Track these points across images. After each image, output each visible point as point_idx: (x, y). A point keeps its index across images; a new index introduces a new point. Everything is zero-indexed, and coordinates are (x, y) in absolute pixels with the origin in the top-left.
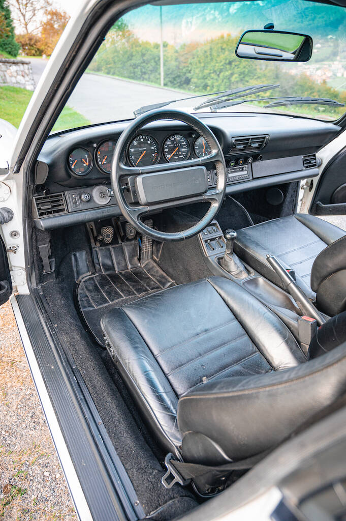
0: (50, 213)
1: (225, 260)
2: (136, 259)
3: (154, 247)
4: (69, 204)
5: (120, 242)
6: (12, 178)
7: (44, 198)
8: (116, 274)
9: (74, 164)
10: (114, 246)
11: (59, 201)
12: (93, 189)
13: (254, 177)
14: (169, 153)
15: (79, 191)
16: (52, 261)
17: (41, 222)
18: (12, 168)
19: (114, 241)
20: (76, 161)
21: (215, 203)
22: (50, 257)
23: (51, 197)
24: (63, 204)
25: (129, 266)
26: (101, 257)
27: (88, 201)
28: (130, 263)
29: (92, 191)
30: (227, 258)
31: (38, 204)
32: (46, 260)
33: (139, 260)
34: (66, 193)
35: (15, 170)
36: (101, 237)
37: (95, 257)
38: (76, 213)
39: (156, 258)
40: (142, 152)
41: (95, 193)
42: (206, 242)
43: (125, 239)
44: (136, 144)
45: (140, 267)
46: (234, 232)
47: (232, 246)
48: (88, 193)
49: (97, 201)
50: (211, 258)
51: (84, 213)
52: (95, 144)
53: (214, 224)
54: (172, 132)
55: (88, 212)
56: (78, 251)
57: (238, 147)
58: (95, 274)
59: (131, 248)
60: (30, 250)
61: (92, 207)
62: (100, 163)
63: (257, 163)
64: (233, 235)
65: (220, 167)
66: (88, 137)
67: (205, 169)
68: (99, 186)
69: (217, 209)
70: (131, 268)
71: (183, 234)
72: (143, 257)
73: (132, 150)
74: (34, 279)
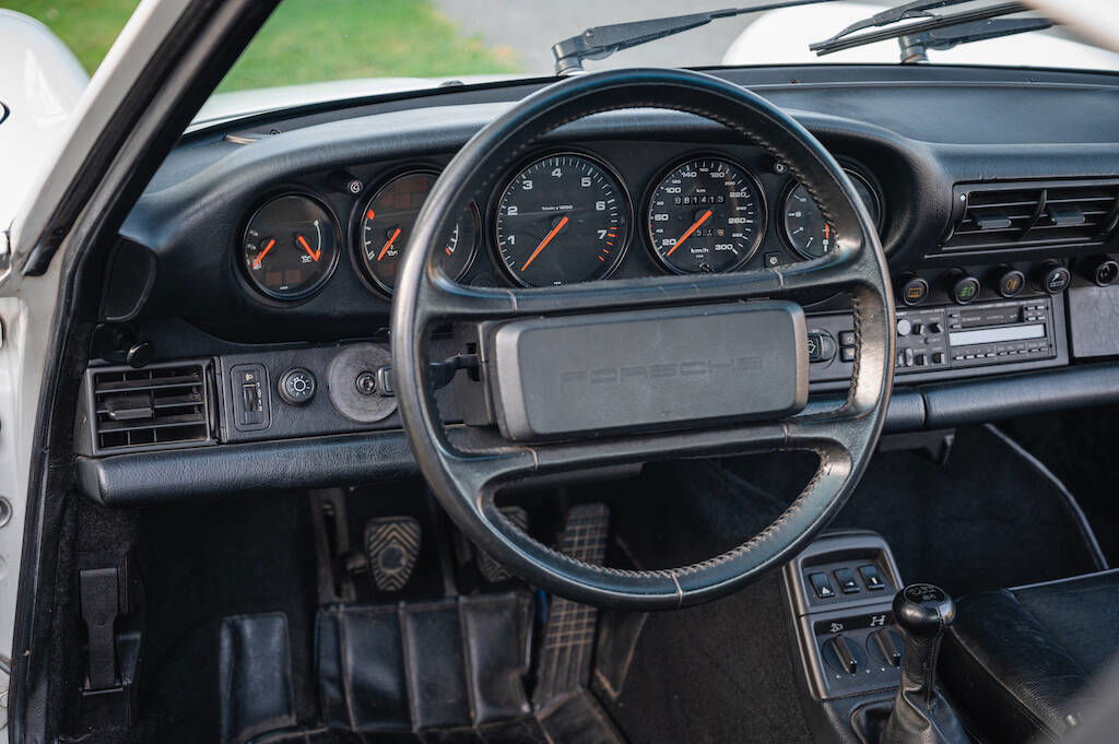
0: (144, 437)
1: (897, 724)
2: (513, 678)
3: (604, 634)
4: (226, 408)
5: (451, 591)
6: (17, 293)
7: (130, 376)
8: (413, 736)
9: (262, 255)
10: (419, 607)
11: (188, 391)
12: (333, 356)
13: (1077, 354)
14: (675, 228)
15: (272, 359)
16: (126, 643)
17: (102, 473)
18: (19, 254)
19: (423, 584)
20: (272, 242)
21: (835, 460)
22: (121, 625)
23: (158, 373)
24: (201, 407)
25: (480, 711)
26: (356, 651)
27: (303, 404)
28: (486, 696)
29: (327, 362)
30: (905, 712)
31: (100, 400)
32: (101, 634)
33: (529, 685)
34: (222, 363)
35: (29, 265)
36: (360, 562)
37: (326, 645)
38: (249, 449)
39: (607, 685)
40: (551, 219)
41: (341, 372)
42: (822, 628)
43: (471, 580)
44: (529, 185)
45: (530, 718)
46: (940, 599)
47: (926, 657)
48: (308, 372)
49: (343, 405)
50: (835, 710)
51: (283, 452)
52: (356, 183)
53: (873, 555)
54: (689, 146)
55: (302, 450)
56: (252, 614)
57: (987, 225)
58: (312, 726)
59: (498, 622)
60: (41, 585)
61: (320, 430)
62: (371, 256)
63: (1094, 291)
64: (934, 612)
65: (869, 309)
66: (326, 157)
67: (798, 315)
68: (357, 345)
69: (841, 486)
70: (485, 721)
71: (677, 583)
72: (550, 670)
73: (513, 211)
74: (38, 714)
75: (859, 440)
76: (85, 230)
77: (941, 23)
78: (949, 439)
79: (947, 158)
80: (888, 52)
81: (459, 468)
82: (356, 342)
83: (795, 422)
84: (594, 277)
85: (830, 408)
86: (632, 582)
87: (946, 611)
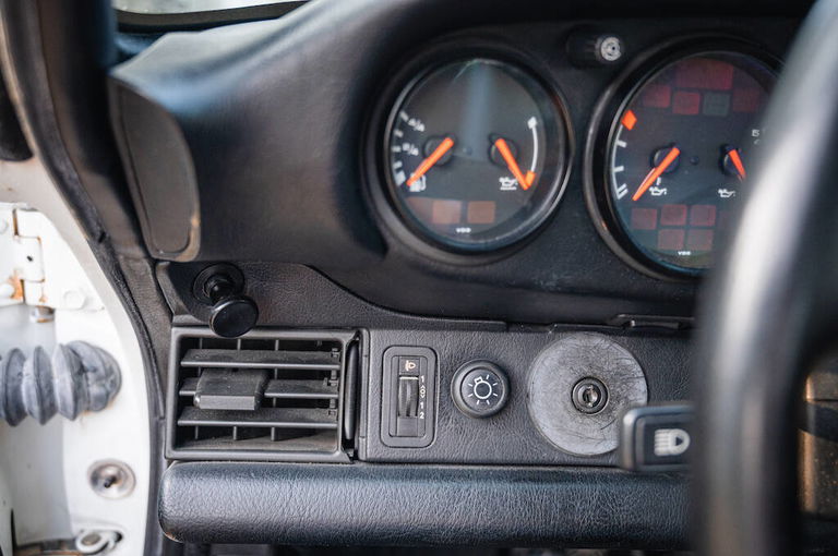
9: (427, 165)
12: (541, 346)
15: (448, 342)
29: (530, 357)
34: (373, 340)
38: (396, 477)
41: (550, 373)
48: (498, 370)
49: (548, 424)
52: (614, 41)
61: (509, 458)
62: (621, 191)
68: (579, 335)
82: (578, 330)
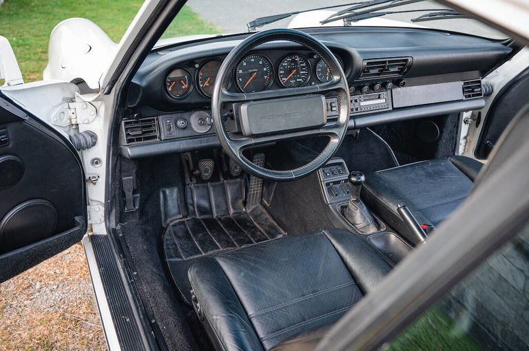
0: (139, 140)
1: (349, 209)
2: (240, 202)
3: (265, 189)
4: (162, 131)
5: (222, 179)
6: (102, 100)
7: (135, 122)
8: (214, 219)
9: (171, 86)
10: (213, 184)
11: (151, 126)
12: (191, 114)
13: (395, 107)
14: (286, 75)
15: (174, 116)
16: (136, 197)
17: (129, 150)
18: (102, 89)
19: (215, 177)
20: (174, 83)
21: (334, 138)
22: (134, 192)
23: (142, 121)
24: (155, 131)
25: (232, 211)
26: (197, 196)
27: (184, 128)
28: (233, 207)
30: (352, 206)
31: (127, 129)
32: (129, 195)
33: (245, 203)
34: (160, 118)
35: (106, 91)
36: (197, 172)
37: (189, 195)
38: (170, 142)
39: (266, 202)
40: (251, 74)
41: (194, 119)
42: (328, 184)
43: (228, 176)
44: (245, 64)
45: (245, 213)
46: (361, 175)
47: (357, 191)
48: (185, 120)
49: (195, 128)
50: (332, 206)
51: (179, 142)
52: (197, 65)
53: (340, 164)
54: (289, 51)
55: (184, 141)
56: (168, 187)
57: (372, 71)
58: (186, 217)
59: (235, 187)
60: (112, 183)
61: (189, 136)
62: (202, 86)
63: (399, 89)
64: (359, 179)
65: (343, 96)
66: (189, 57)
67: (323, 98)
68: (198, 111)
69: (336, 145)
70: (234, 214)
71: (293, 174)
72: (250, 200)
73: (241, 71)
74: (113, 218)
75: (341, 133)
76: (122, 81)
77: (357, 14)
78: (358, 132)
79: (361, 53)
80: (340, 23)
81: (233, 145)
83: (323, 128)
84: (264, 89)
85: (333, 124)
86: (281, 174)
87: (363, 178)
